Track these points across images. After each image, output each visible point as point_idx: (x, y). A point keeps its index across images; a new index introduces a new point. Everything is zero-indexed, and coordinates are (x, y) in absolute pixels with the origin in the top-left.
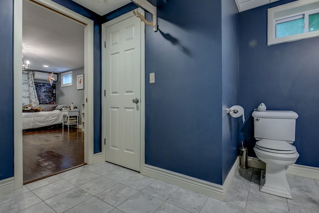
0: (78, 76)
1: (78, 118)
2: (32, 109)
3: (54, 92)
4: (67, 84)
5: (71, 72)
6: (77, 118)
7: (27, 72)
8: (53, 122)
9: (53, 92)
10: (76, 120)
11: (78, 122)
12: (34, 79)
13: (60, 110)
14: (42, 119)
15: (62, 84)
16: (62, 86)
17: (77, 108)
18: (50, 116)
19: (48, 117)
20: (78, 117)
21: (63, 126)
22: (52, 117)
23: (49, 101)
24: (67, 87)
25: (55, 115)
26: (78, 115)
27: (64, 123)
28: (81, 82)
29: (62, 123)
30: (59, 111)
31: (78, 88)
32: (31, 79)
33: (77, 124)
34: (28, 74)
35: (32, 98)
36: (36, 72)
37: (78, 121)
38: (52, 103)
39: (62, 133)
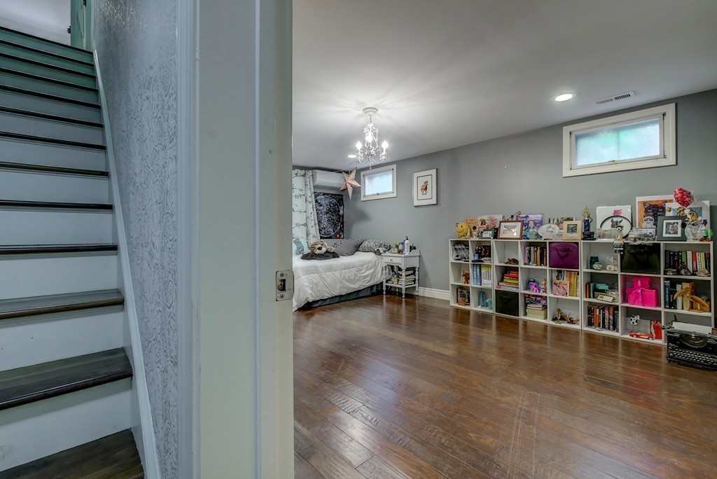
0: (416, 175)
1: (417, 273)
2: (327, 252)
3: (341, 212)
4: (378, 194)
5: (394, 166)
6: (415, 272)
7: (303, 172)
8: (369, 281)
9: (339, 211)
10: (413, 277)
11: (417, 281)
12: (315, 187)
13: (375, 252)
14: (350, 274)
15: (362, 196)
16: (362, 199)
17: (415, 248)
18: (362, 266)
19: (361, 270)
20: (417, 269)
21: (384, 289)
22: (367, 270)
23: (334, 231)
24: (378, 200)
25: (370, 265)
26: (417, 265)
27: (387, 282)
28: (426, 189)
29: (382, 283)
30: (372, 255)
31: (416, 203)
32: (309, 187)
33: (417, 285)
34: (304, 175)
35: (310, 226)
36: (318, 171)
37: (417, 278)
38: (338, 236)
39: (382, 304)
